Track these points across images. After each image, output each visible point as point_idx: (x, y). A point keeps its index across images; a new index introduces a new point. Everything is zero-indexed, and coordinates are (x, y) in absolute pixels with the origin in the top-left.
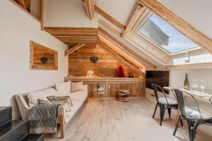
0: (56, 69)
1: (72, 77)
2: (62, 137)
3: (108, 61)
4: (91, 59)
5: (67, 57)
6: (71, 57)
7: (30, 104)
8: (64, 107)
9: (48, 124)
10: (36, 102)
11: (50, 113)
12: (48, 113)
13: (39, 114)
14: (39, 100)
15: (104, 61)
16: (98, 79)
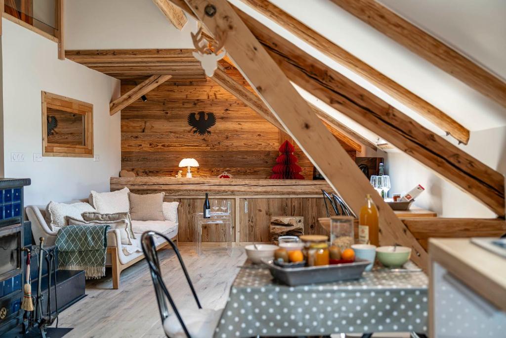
0: (89, 153)
1: (131, 178)
2: (115, 287)
3: (247, 126)
4: (192, 120)
5: (118, 115)
6: (128, 115)
7: (52, 225)
8: (118, 231)
9: (90, 260)
10: (62, 222)
11: (93, 239)
12: (90, 238)
13: (73, 241)
14: (68, 220)
15: (230, 125)
16: (212, 182)
